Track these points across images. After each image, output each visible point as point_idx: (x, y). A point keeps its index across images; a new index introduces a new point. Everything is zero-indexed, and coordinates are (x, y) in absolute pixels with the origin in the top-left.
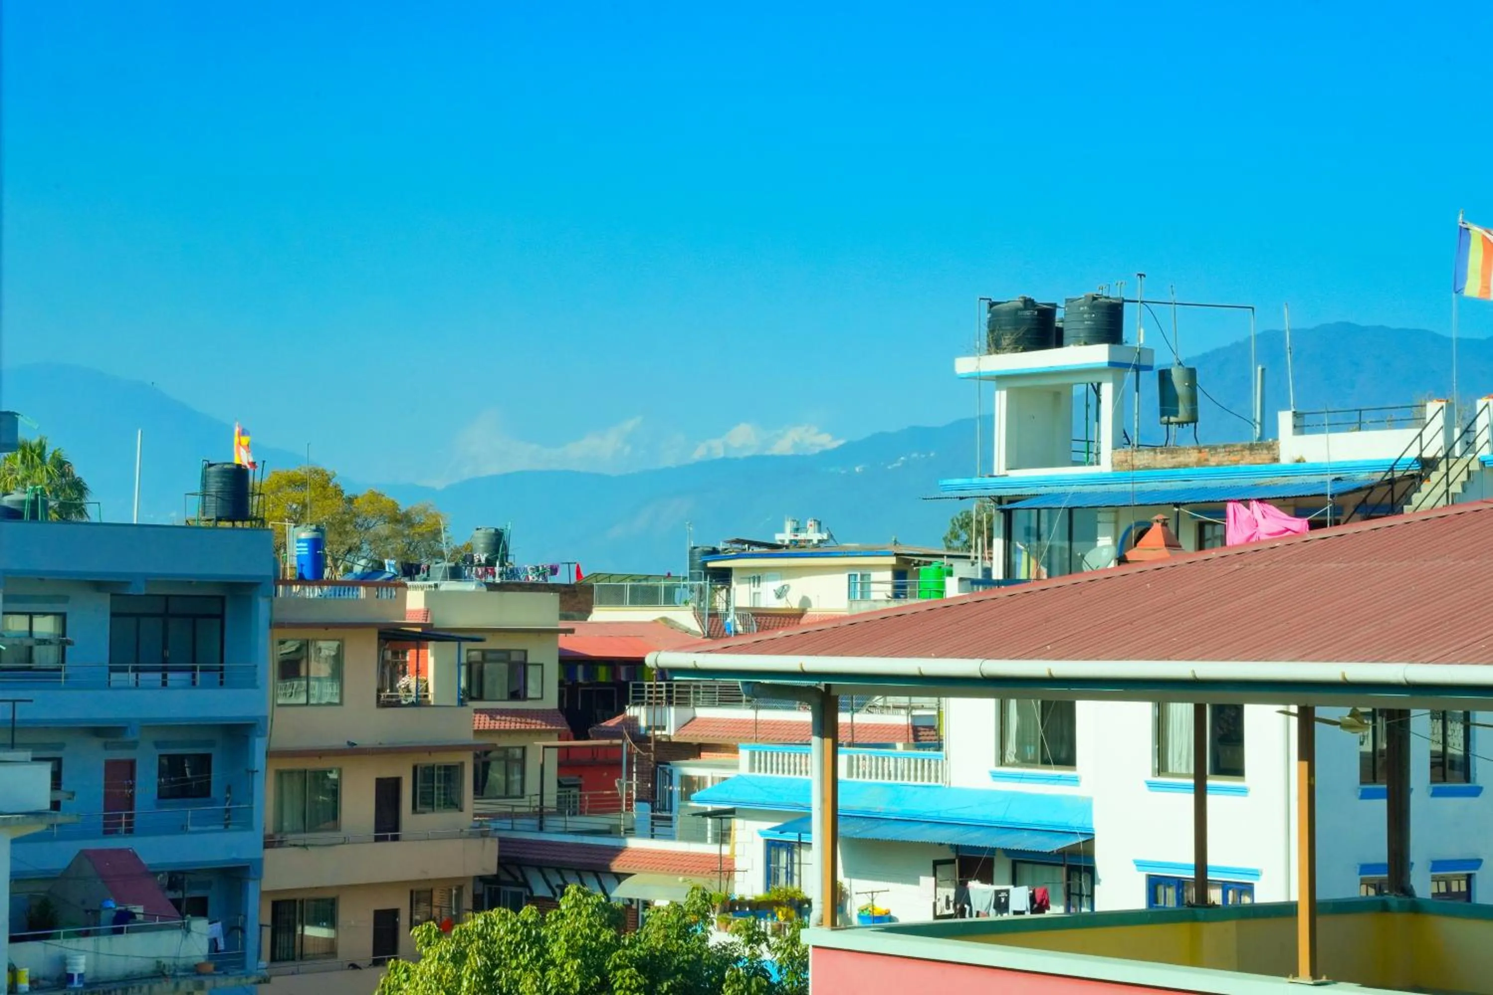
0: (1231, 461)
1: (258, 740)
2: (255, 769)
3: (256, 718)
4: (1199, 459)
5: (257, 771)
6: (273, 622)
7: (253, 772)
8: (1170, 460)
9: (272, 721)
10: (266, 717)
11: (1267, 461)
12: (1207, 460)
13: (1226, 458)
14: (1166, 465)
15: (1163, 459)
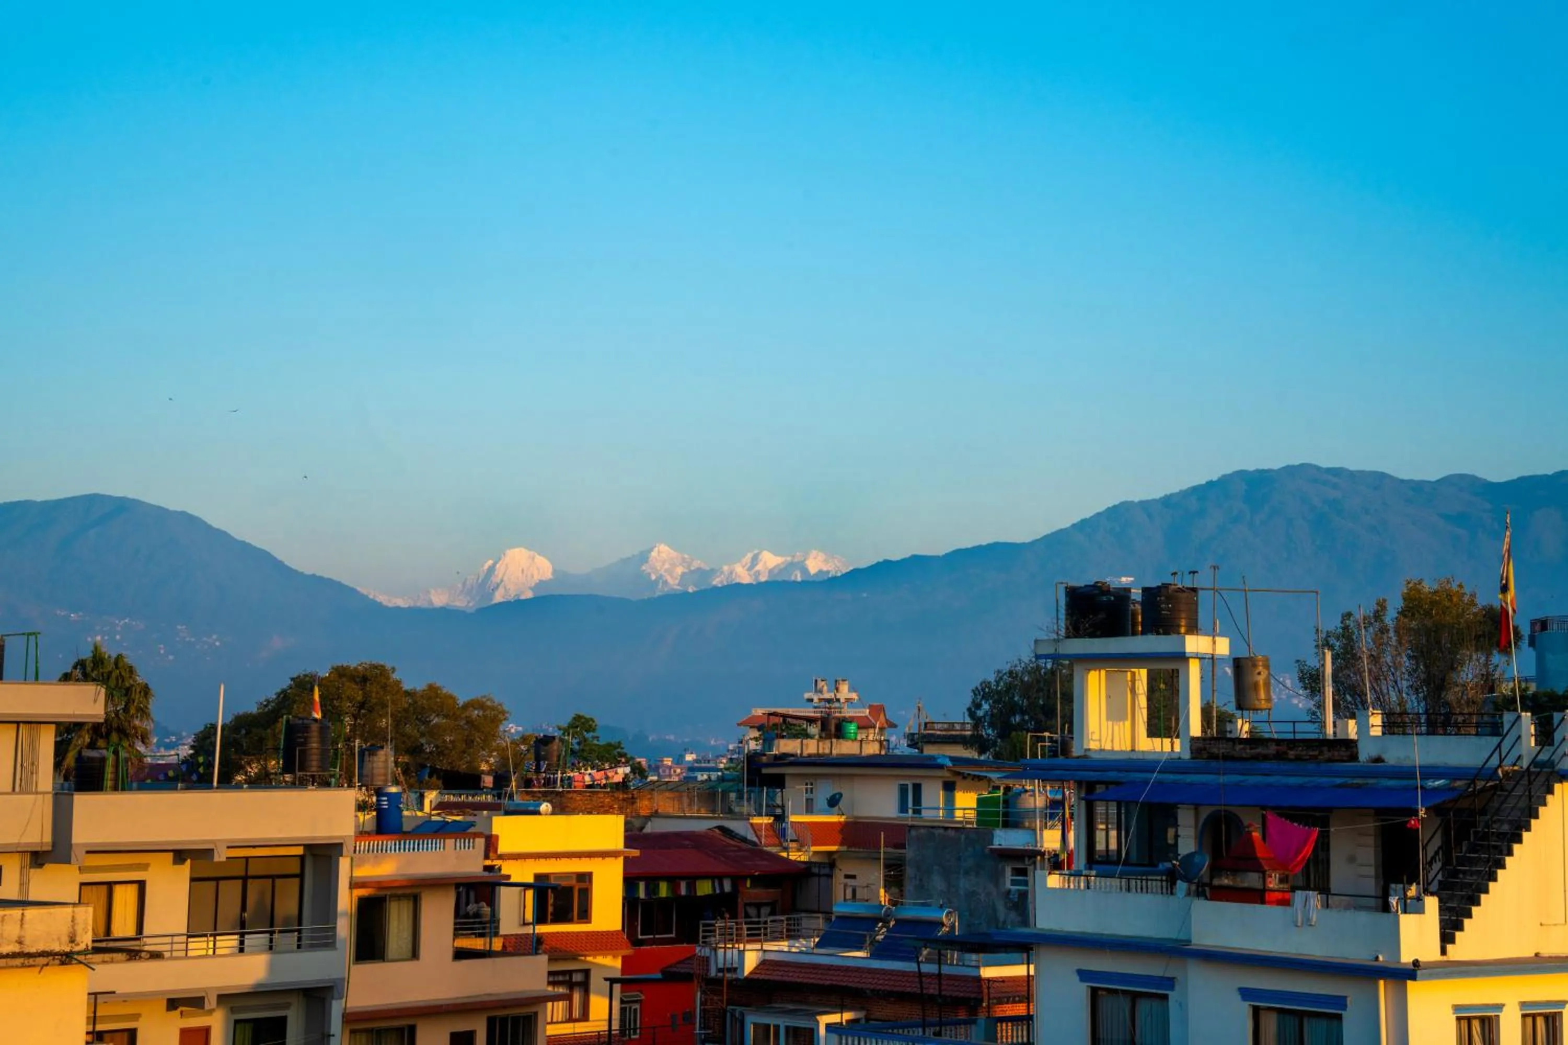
0: (1310, 756)
1: (335, 1003)
2: (332, 1033)
3: (334, 981)
4: (1278, 752)
5: (333, 1035)
6: (353, 882)
7: (329, 1036)
8: (1248, 751)
9: (348, 982)
10: (343, 979)
11: (1345, 758)
12: (1286, 753)
13: (1304, 753)
14: (1244, 755)
15: (1241, 749)
